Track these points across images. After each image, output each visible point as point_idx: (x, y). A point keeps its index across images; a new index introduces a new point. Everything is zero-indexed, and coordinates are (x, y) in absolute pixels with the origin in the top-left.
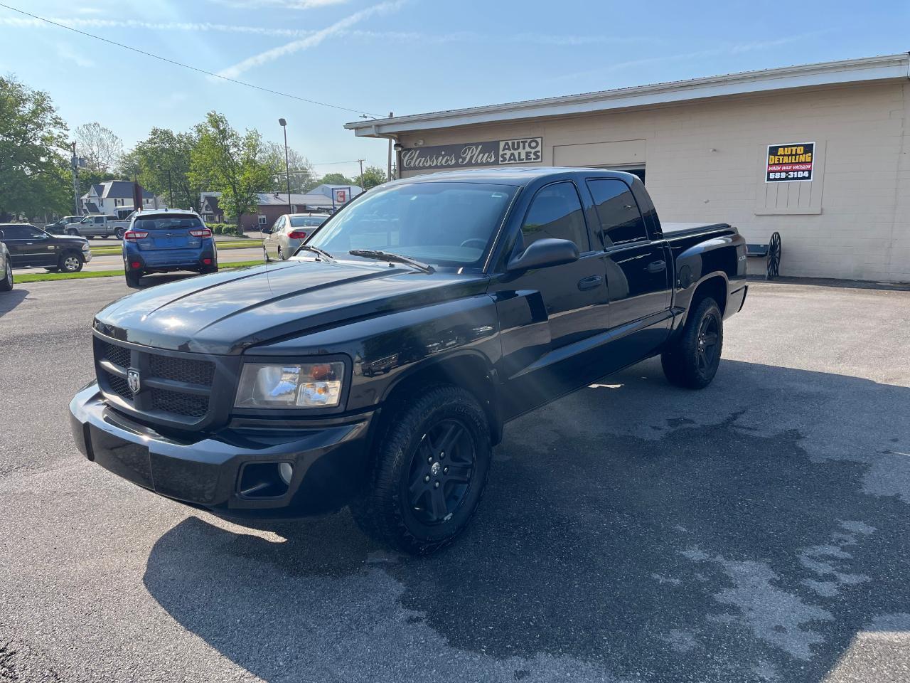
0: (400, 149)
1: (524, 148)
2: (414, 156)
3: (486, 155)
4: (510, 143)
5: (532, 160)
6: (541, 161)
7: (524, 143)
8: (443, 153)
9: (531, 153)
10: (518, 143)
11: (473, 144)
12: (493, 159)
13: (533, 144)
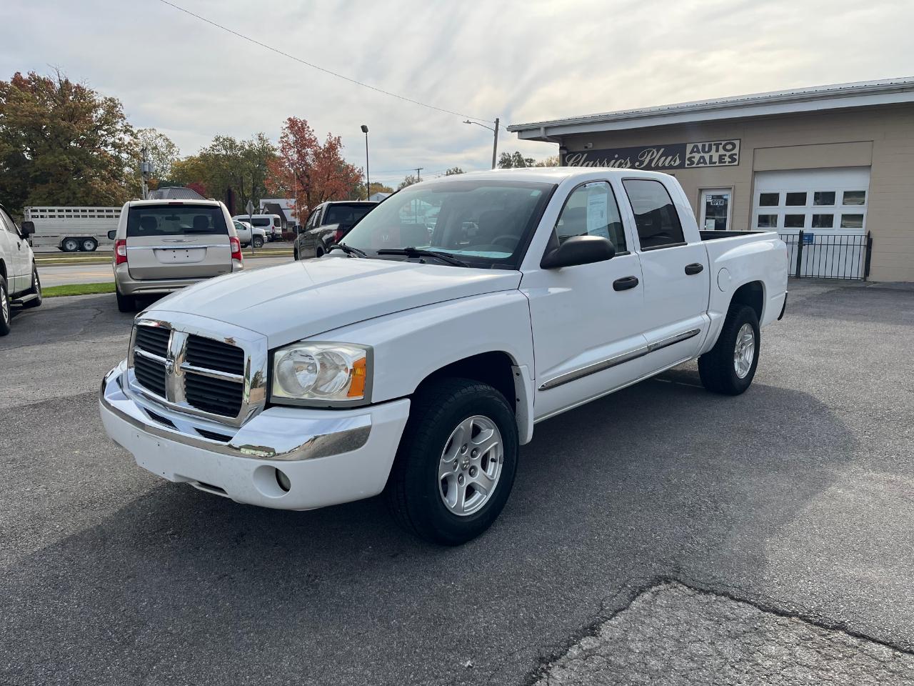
0: (565, 152)
1: (717, 151)
2: (580, 161)
3: (670, 158)
4: (700, 146)
5: (727, 164)
6: (738, 165)
7: (717, 146)
8: (616, 156)
9: (725, 155)
10: (710, 146)
11: (654, 147)
12: (678, 162)
13: (729, 147)
